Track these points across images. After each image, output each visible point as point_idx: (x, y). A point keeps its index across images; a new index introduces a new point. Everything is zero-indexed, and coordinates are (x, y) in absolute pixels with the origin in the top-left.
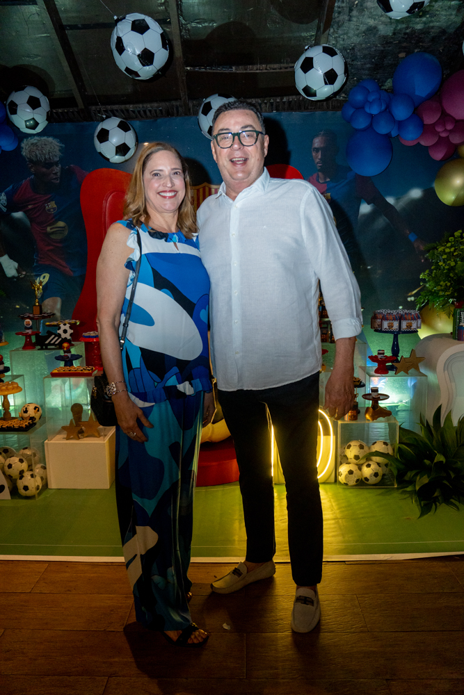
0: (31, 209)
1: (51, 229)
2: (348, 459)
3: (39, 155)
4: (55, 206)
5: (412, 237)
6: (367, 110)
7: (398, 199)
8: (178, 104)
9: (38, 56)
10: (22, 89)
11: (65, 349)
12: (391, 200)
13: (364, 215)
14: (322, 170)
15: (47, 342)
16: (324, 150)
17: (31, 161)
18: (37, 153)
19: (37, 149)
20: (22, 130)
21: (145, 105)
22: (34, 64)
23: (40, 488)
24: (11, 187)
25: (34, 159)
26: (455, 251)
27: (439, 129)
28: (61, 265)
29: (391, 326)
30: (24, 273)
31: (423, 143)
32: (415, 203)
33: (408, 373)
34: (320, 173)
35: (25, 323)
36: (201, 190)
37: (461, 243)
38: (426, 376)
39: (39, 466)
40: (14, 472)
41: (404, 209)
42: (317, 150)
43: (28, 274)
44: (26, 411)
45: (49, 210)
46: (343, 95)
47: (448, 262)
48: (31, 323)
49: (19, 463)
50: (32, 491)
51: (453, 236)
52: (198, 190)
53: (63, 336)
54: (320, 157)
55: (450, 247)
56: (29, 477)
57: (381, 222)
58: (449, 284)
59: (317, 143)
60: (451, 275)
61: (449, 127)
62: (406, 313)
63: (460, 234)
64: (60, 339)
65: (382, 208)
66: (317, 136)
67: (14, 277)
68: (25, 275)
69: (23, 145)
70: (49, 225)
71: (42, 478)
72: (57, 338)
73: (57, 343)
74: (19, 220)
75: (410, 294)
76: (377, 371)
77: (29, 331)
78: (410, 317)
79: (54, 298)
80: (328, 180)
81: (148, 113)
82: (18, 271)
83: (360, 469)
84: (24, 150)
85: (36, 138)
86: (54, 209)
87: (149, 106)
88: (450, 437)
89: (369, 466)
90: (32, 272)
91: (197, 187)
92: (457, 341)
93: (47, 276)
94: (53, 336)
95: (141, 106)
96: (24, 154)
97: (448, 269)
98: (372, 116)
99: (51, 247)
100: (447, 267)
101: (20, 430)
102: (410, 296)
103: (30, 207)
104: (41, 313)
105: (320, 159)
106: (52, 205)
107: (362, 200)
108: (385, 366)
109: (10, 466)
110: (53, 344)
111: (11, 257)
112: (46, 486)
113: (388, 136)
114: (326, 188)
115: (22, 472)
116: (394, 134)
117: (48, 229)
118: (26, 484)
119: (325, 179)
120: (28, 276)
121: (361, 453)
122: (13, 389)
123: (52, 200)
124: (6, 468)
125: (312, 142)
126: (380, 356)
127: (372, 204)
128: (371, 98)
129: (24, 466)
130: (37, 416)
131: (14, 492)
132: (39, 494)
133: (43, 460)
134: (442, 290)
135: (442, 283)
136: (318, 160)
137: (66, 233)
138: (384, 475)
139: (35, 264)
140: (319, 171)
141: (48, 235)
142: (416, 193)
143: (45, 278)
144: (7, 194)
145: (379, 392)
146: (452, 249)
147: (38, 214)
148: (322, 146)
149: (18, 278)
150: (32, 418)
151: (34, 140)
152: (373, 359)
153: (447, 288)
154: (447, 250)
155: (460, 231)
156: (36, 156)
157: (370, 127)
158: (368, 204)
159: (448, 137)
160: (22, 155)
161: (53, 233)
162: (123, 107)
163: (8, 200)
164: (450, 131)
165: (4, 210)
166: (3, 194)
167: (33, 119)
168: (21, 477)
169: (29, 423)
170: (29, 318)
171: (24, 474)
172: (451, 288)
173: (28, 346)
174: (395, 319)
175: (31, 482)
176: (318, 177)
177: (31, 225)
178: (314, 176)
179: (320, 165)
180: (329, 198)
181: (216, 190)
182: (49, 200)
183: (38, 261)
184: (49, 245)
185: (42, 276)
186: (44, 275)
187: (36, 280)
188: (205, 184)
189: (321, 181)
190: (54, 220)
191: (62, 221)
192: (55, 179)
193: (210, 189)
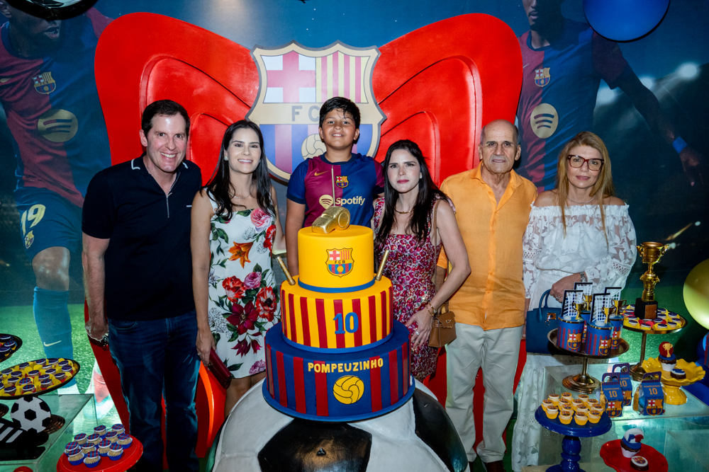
0: (5, 86)
1: (45, 123)
4: (53, 81)
5: (679, 145)
7: (659, 80)
12: (647, 82)
13: (604, 107)
14: (538, 27)
28: (67, 190)
32: (686, 88)
34: (534, 33)
41: (668, 97)
45: (41, 88)
53: (26, 425)
54: (533, 4)
57: (631, 118)
64: (19, 432)
65: (633, 94)
70: (43, 116)
72: (9, 429)
75: (669, 238)
79: (56, 248)
80: (547, 44)
86: (51, 86)
90: (12, 202)
91: (322, 53)
93: (42, 209)
99: (48, 158)
102: (670, 242)
105: (535, 7)
106: (47, 79)
107: (602, 81)
114: (542, 59)
117: (41, 123)
119: (542, 42)
123: (46, 70)
127: (618, 89)
136: (531, 9)
137: (74, 131)
139: (17, 188)
140: (533, 28)
141: (39, 134)
142: (688, 71)
143: (35, 214)
158: (612, 88)
161: (49, 131)
176: (530, 38)
177: (7, 115)
178: (525, 37)
179: (533, 17)
180: (548, 76)
181: (358, 59)
182: (41, 70)
183: (22, 182)
184: (43, 152)
185: (32, 210)
186: (36, 206)
187: (20, 218)
188: (338, 47)
189: (535, 47)
190: (50, 106)
191: (66, 108)
192: (50, 30)
193: (347, 57)
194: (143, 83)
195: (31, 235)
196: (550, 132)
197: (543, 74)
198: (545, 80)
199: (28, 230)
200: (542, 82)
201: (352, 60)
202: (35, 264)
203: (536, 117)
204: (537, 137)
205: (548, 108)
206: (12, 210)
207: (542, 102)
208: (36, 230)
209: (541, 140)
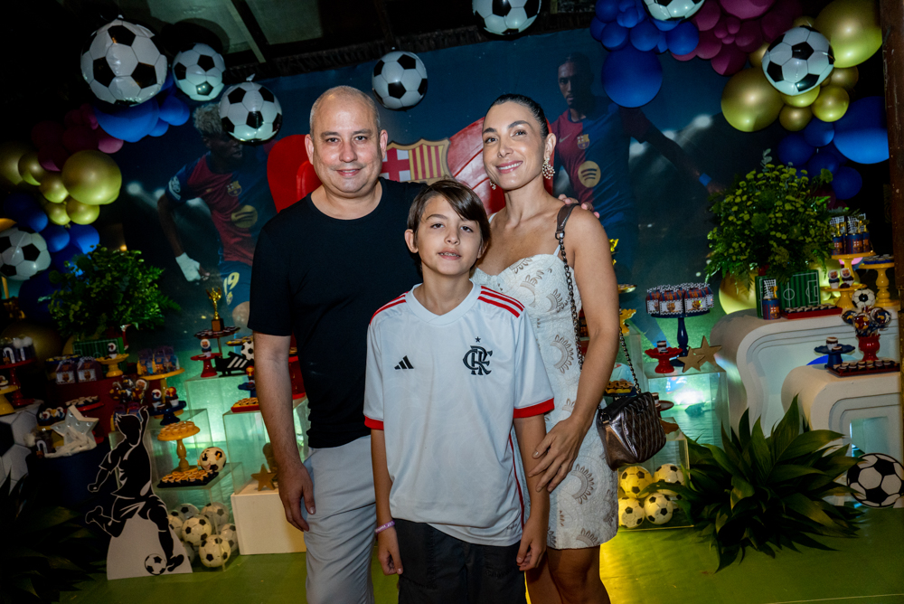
0: (210, 194)
1: (236, 216)
2: (624, 492)
3: (215, 126)
4: (240, 187)
5: (705, 180)
6: (621, 24)
7: (679, 132)
8: (383, 42)
9: (200, 8)
10: (190, 47)
11: (250, 375)
12: (670, 134)
13: (638, 158)
14: (575, 105)
15: (230, 366)
16: (573, 79)
17: (206, 134)
18: (213, 122)
19: (212, 119)
20: (192, 97)
21: (342, 49)
22: (198, 17)
23: (229, 555)
24: (184, 168)
25: (210, 131)
26: (749, 199)
27: (720, 36)
29: (671, 308)
30: (208, 274)
31: (702, 56)
32: (702, 135)
33: (699, 369)
34: (572, 110)
35: (202, 344)
36: (418, 151)
37: (756, 187)
38: (724, 371)
39: (227, 526)
40: (194, 537)
41: (688, 144)
42: (565, 80)
43: (213, 275)
44: (205, 459)
45: (232, 193)
46: (593, 6)
47: (741, 215)
48: (209, 343)
49: (200, 525)
50: (218, 561)
51: (745, 179)
52: (414, 151)
54: (569, 89)
55: (741, 196)
56: (214, 543)
57: (660, 164)
58: (744, 245)
59: (564, 71)
60: (747, 232)
61: (733, 31)
62: (691, 289)
63: (753, 177)
64: (246, 361)
65: (658, 145)
66: (563, 62)
67: (195, 281)
68: (209, 277)
69: (195, 116)
70: (235, 211)
71: (231, 543)
72: (241, 360)
73: (242, 366)
74: (196, 209)
75: (709, 256)
76: (658, 370)
77: (208, 355)
78: (696, 293)
79: (247, 302)
80: (584, 117)
81: (347, 58)
82: (200, 272)
83: (642, 504)
84: (196, 122)
85: (211, 105)
86: (239, 190)
87: (346, 49)
88: (763, 453)
89: (653, 500)
91: (412, 147)
92: (762, 321)
93: (237, 275)
94: (236, 358)
95: (336, 50)
96: (197, 126)
97: (742, 225)
98: (629, 30)
100: (739, 222)
101: (198, 483)
102: (708, 259)
103: (208, 191)
104: (222, 328)
105: (571, 92)
106: (235, 186)
107: (632, 138)
108: (669, 361)
109: (188, 530)
110: (238, 368)
111: (191, 256)
112: (236, 553)
113: (655, 51)
114: (581, 128)
115: (204, 537)
116: (662, 48)
117: (233, 217)
118: (210, 552)
119: (579, 116)
120: (213, 278)
121: (642, 484)
122: (188, 431)
123: (235, 180)
124: (184, 533)
125: (557, 72)
126: (660, 350)
127: (646, 142)
128: (623, 8)
129: (207, 528)
130: (220, 463)
131: (197, 563)
132: (227, 564)
133: (231, 519)
134: (737, 254)
135: (734, 244)
136: (567, 94)
137: (255, 219)
138: (675, 511)
139: (220, 262)
140: (571, 106)
141: (233, 223)
142: (703, 122)
143: (233, 280)
144: (179, 178)
145: (660, 399)
146: (745, 198)
147: (218, 199)
148: (571, 74)
149: (201, 281)
150: (214, 467)
151: (208, 108)
152: (652, 353)
153: (742, 251)
154: (738, 200)
155: (754, 172)
156: (212, 127)
157: (628, 45)
158: (641, 142)
159: (734, 43)
160: (194, 128)
161: (239, 221)
162: (314, 54)
163: (182, 185)
164: (736, 36)
165: (178, 197)
166: (175, 178)
167: (206, 83)
168: (204, 544)
169: (209, 474)
170: (207, 337)
171: (208, 539)
172: (748, 250)
173: (208, 372)
174: (676, 298)
175: (216, 550)
176: (570, 114)
177: (212, 213)
178: (565, 114)
179: (570, 99)
180: (588, 140)
181: (436, 148)
182: (231, 180)
183: (223, 258)
184: (236, 236)
185: (230, 277)
186: (233, 274)
187: (222, 283)
188: (422, 141)
189: (574, 120)
190: (239, 204)
191: (249, 204)
192: (236, 153)
193: (429, 148)
194: (299, 181)
195: (230, 295)
196: (596, 182)
197: (584, 140)
198: (586, 143)
199: (229, 291)
200: (584, 145)
201: (433, 149)
202: (234, 315)
203: (582, 172)
204: (584, 187)
205: (591, 165)
206: (218, 278)
207: (586, 161)
208: (234, 291)
209: (590, 189)
